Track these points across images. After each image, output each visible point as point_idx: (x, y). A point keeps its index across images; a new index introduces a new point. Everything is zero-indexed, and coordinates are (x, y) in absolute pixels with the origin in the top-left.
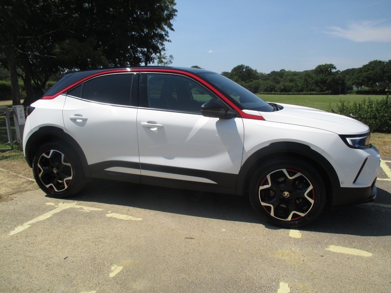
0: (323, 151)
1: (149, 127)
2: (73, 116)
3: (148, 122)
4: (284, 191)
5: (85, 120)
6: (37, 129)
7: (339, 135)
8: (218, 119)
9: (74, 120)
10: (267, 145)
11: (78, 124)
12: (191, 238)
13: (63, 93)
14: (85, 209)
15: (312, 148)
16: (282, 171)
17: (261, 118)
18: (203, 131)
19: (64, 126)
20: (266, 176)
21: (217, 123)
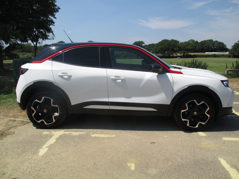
0: (215, 89)
1: (115, 80)
2: (61, 74)
3: (115, 77)
4: (194, 112)
5: (70, 77)
6: (32, 83)
7: (221, 81)
8: (157, 74)
9: (61, 77)
10: (187, 87)
11: (65, 79)
12: (155, 143)
13: (49, 59)
14: (73, 134)
15: (209, 88)
16: (194, 101)
17: (181, 73)
18: (149, 81)
19: (54, 81)
20: (185, 104)
21: (157, 76)
